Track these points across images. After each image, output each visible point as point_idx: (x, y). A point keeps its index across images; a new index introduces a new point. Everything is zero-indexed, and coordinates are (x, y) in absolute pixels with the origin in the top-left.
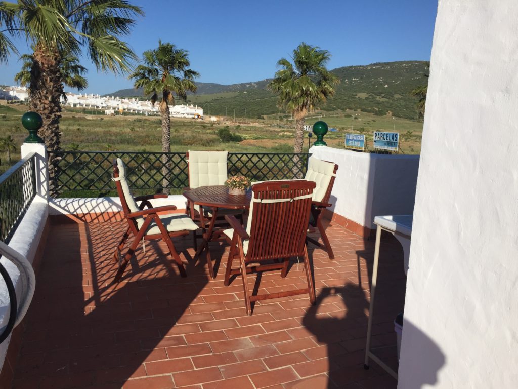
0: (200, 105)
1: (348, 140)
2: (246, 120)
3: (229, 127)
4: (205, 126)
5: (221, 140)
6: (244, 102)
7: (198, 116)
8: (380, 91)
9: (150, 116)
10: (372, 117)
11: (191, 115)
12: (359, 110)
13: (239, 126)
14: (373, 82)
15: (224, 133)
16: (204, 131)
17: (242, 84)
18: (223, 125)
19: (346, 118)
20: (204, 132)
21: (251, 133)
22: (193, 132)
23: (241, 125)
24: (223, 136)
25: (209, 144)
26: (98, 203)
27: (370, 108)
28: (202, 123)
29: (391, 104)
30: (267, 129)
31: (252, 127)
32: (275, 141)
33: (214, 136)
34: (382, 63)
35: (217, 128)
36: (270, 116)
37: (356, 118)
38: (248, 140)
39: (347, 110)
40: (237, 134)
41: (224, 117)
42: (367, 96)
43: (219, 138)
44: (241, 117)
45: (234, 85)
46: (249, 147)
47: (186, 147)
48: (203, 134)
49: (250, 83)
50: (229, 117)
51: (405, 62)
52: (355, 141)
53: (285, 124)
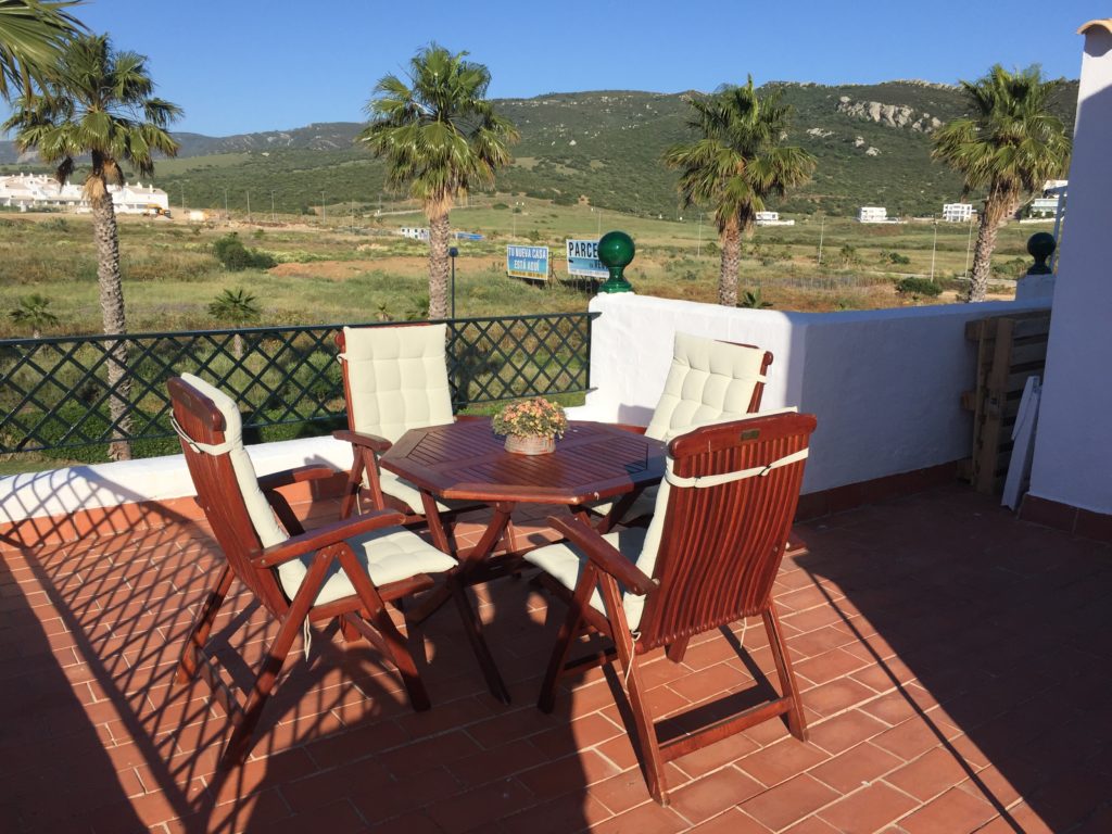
0: (160, 185)
1: (513, 258)
2: (276, 217)
3: (240, 235)
4: (178, 234)
5: (223, 265)
6: (265, 177)
7: (158, 209)
8: (562, 152)
9: (33, 211)
10: (549, 207)
11: (140, 206)
12: (522, 194)
13: (261, 232)
14: (546, 135)
15: (229, 248)
16: (179, 245)
17: (256, 136)
18: (222, 229)
19: (499, 211)
20: (179, 248)
21: (292, 248)
22: (151, 248)
23: (266, 229)
24: (227, 255)
25: (196, 276)
26: (55, 485)
27: (544, 190)
28: (169, 225)
29: (586, 181)
30: (329, 236)
31: (293, 233)
32: (352, 264)
33: (204, 257)
34: (563, 94)
35: (210, 238)
36: (330, 207)
37: (517, 211)
38: (289, 265)
39: (498, 193)
40: (260, 250)
41: (222, 211)
42: (536, 163)
43: (217, 260)
44: (261, 210)
45: (238, 138)
46: (293, 280)
47: (139, 283)
48: (177, 251)
49: (275, 134)
50: (233, 212)
51: (605, 93)
52: (528, 259)
53: (366, 227)
